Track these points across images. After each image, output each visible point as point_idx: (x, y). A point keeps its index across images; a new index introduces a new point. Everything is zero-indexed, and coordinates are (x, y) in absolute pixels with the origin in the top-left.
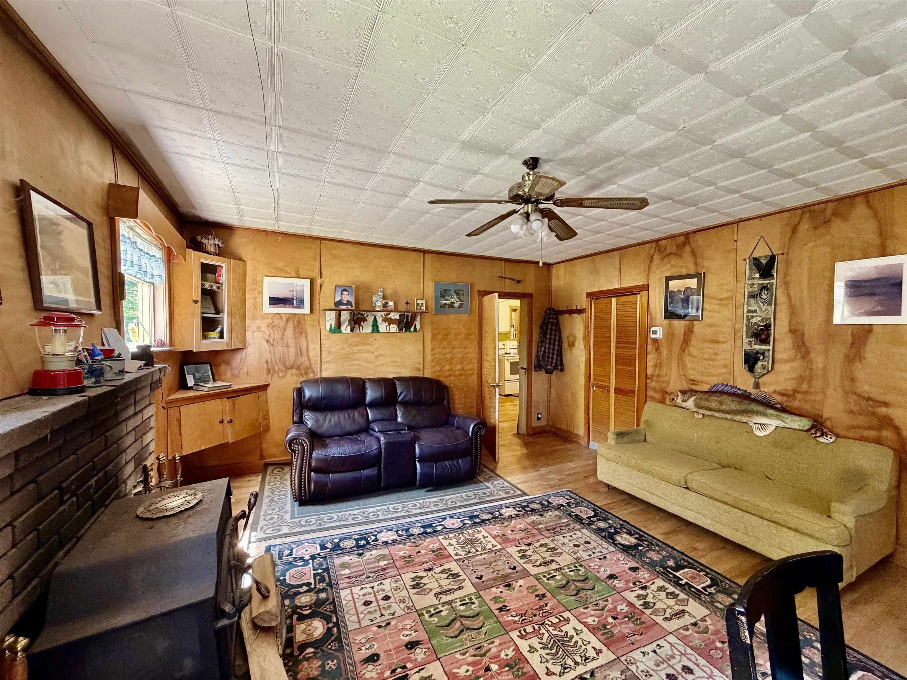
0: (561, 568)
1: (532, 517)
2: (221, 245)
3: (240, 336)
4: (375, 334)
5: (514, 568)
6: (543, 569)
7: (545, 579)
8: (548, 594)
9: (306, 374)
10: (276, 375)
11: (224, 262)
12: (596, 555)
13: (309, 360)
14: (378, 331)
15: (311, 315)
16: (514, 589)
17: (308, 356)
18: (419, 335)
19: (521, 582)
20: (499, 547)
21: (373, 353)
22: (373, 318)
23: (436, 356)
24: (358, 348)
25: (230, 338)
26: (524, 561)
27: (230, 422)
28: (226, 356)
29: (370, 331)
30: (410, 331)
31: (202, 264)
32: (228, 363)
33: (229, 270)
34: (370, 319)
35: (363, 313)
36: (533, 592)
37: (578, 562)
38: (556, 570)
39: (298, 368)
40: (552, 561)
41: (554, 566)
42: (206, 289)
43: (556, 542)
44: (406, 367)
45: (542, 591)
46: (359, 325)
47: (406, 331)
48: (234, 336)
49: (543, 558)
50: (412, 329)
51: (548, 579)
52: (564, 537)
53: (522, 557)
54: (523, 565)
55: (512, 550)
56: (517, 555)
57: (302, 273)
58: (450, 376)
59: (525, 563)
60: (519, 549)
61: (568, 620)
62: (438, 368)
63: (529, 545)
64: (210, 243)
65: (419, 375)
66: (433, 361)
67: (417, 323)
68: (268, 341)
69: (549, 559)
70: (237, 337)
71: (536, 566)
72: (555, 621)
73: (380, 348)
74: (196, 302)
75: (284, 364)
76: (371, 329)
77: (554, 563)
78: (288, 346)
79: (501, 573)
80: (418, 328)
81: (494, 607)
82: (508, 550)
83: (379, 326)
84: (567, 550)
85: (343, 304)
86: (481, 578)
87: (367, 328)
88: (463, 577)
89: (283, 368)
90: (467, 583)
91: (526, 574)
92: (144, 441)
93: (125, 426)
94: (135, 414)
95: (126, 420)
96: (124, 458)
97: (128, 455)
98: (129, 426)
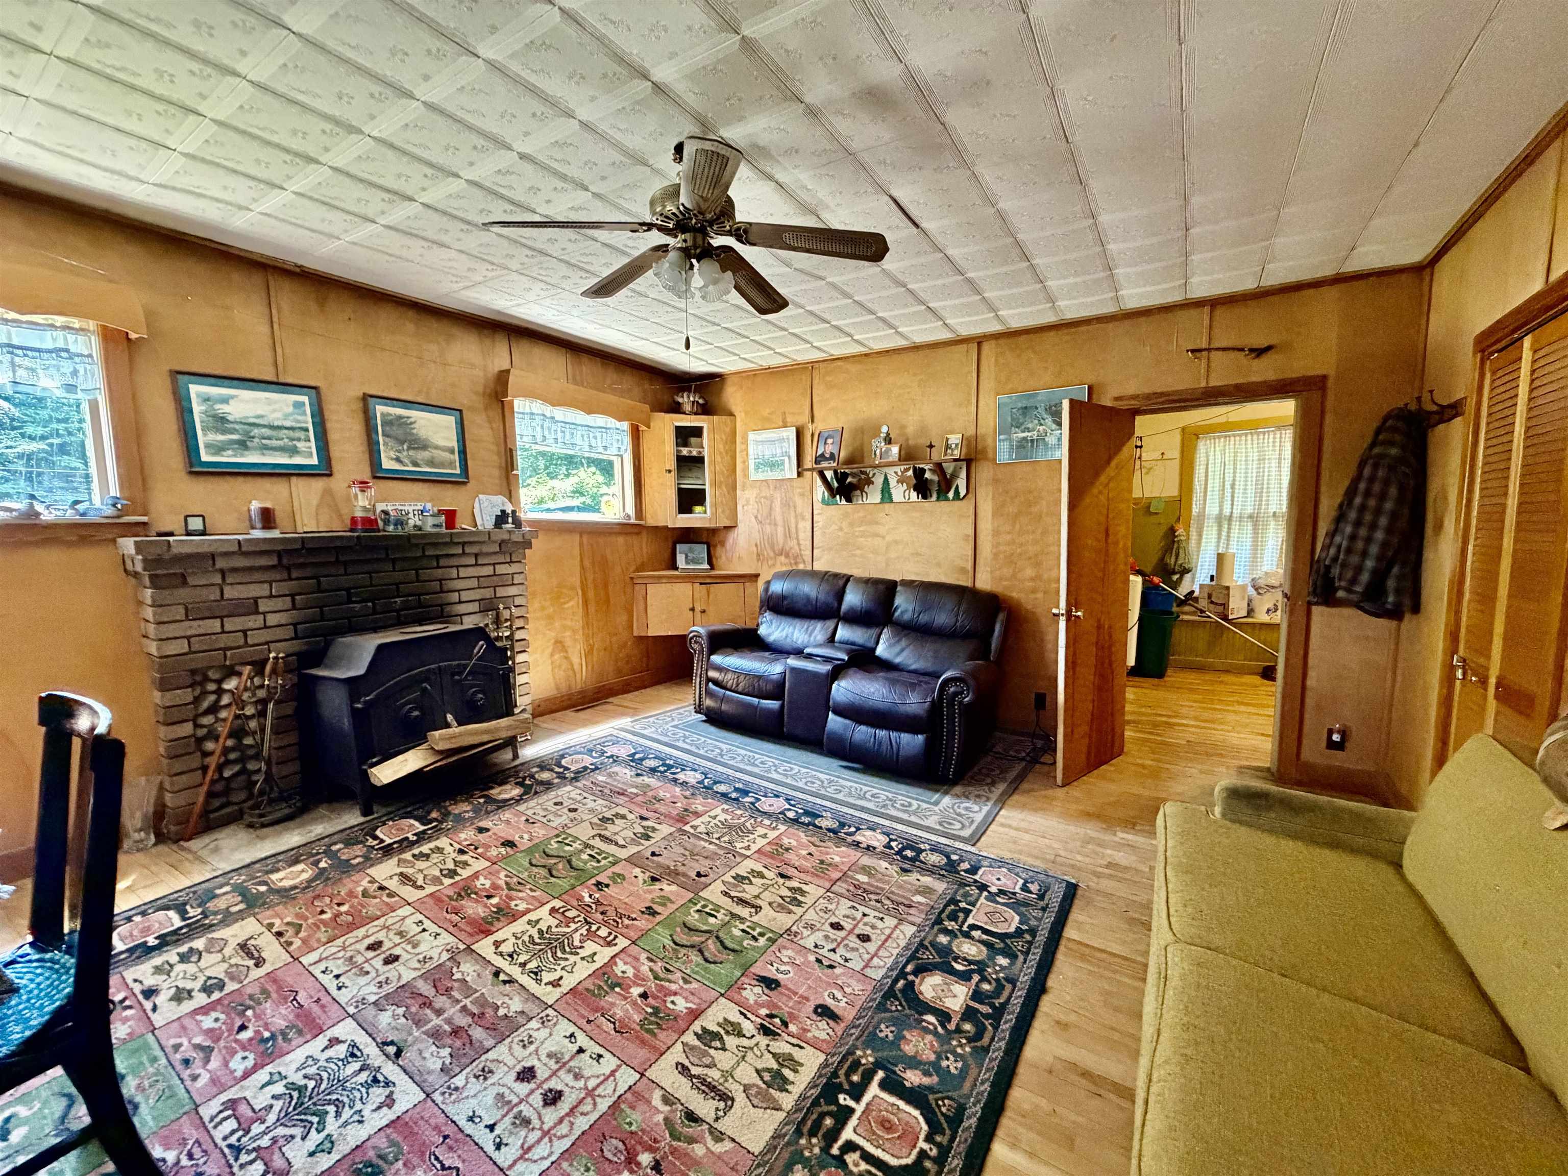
0: (741, 919)
2: (701, 401)
3: (727, 512)
4: (887, 506)
9: (796, 563)
10: (765, 563)
11: (704, 421)
12: (827, 954)
13: (799, 544)
14: (891, 501)
15: (800, 479)
17: (798, 539)
18: (966, 507)
21: (883, 537)
22: (882, 479)
23: (1001, 548)
24: (862, 529)
25: (715, 514)
27: (703, 612)
28: (722, 534)
29: (878, 500)
30: (947, 499)
31: (677, 428)
32: (723, 544)
33: (713, 430)
34: (879, 481)
35: (868, 470)
37: (784, 936)
38: (732, 915)
39: (787, 556)
40: (758, 908)
42: (685, 457)
43: (822, 901)
44: (939, 565)
46: (862, 491)
47: (938, 499)
48: (720, 510)
50: (951, 495)
52: (852, 908)
57: (789, 419)
58: (1034, 591)
62: (1007, 571)
63: (785, 877)
64: (686, 400)
65: (966, 582)
66: (996, 555)
67: (961, 482)
68: (756, 517)
70: (723, 511)
73: (894, 529)
74: (670, 471)
75: (772, 548)
76: (880, 497)
78: (775, 524)
80: (963, 492)
83: (893, 491)
85: (826, 459)
86: (656, 854)
87: (873, 495)
88: (648, 842)
89: (772, 554)
92: (501, 592)
93: (454, 571)
94: (476, 565)
95: (457, 567)
96: (455, 597)
97: (465, 596)
98: (463, 572)
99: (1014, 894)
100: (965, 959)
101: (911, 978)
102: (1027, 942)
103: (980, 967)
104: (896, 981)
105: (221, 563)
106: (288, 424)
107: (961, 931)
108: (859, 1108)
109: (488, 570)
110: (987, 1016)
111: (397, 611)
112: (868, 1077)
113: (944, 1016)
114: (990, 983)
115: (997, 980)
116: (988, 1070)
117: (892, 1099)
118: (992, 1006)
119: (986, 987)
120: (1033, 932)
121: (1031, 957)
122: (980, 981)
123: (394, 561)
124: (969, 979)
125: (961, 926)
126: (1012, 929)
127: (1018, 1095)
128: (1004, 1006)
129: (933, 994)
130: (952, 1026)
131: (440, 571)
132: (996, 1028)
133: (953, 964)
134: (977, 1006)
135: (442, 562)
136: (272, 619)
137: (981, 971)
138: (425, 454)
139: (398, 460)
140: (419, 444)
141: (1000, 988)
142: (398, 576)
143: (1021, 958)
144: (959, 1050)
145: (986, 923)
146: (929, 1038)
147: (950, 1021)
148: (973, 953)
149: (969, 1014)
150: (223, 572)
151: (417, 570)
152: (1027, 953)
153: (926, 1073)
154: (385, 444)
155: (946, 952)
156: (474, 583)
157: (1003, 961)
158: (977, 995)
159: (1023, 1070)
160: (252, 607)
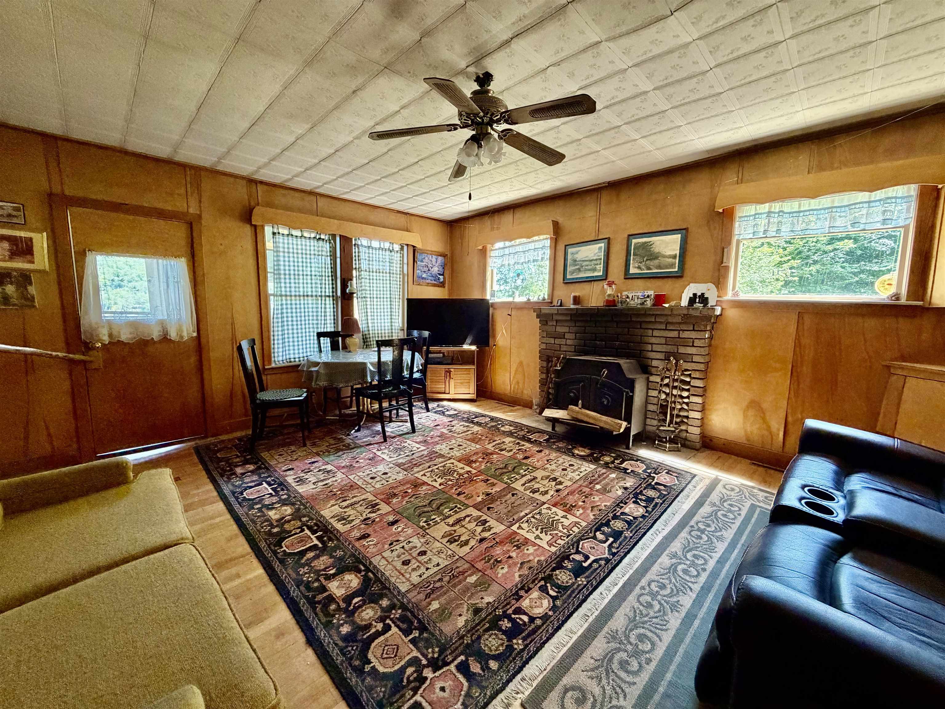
0: (444, 519)
1: (490, 599)
5: (489, 509)
6: (462, 514)
7: (459, 506)
8: (455, 496)
12: (401, 545)
16: (483, 494)
19: (479, 499)
20: (515, 528)
26: (482, 518)
36: (468, 495)
37: (424, 532)
38: (450, 516)
40: (453, 525)
41: (451, 521)
43: (450, 552)
45: (461, 497)
49: (463, 526)
51: (456, 506)
52: (438, 565)
53: (485, 522)
54: (481, 514)
55: (498, 528)
56: (492, 523)
59: (481, 516)
60: (492, 532)
61: (440, 485)
63: (482, 540)
69: (456, 527)
71: (468, 516)
72: (450, 483)
77: (451, 523)
79: (498, 503)
81: (492, 480)
82: (503, 527)
84: (438, 545)
86: (513, 495)
88: (528, 492)
90: (521, 489)
91: (476, 507)
92: (682, 350)
93: (650, 331)
94: (666, 329)
95: (653, 329)
96: (649, 347)
97: (655, 348)
98: (656, 333)
99: (415, 691)
100: (360, 607)
101: (363, 573)
102: (351, 658)
103: (350, 614)
104: (364, 565)
105: (555, 317)
106: (595, 258)
107: (388, 617)
108: (312, 537)
109: (675, 334)
110: (314, 597)
111: (617, 349)
112: (323, 542)
113: (329, 578)
114: (334, 610)
115: (333, 616)
116: (289, 582)
117: (307, 546)
118: (319, 602)
119: (333, 607)
120: (360, 671)
121: (336, 650)
122: (339, 606)
123: (617, 323)
124: (344, 600)
125: (391, 620)
126: (370, 656)
127: (271, 588)
128: (314, 609)
129: (346, 579)
130: (322, 579)
131: (642, 330)
132: (306, 597)
133: (361, 598)
134: (325, 595)
135: (644, 326)
136: (569, 342)
137: (346, 611)
138: (656, 262)
139: (639, 268)
140: (654, 256)
141: (327, 614)
142: (619, 330)
143: (341, 643)
144: (307, 575)
145: (386, 640)
146: (322, 567)
147: (325, 579)
148: (363, 614)
149: (324, 589)
150: (557, 321)
151: (628, 329)
152: (341, 650)
153: (308, 560)
154: (634, 259)
155: (374, 599)
156: (663, 341)
157: (345, 629)
158: (331, 599)
159: (278, 598)
160: (562, 336)
